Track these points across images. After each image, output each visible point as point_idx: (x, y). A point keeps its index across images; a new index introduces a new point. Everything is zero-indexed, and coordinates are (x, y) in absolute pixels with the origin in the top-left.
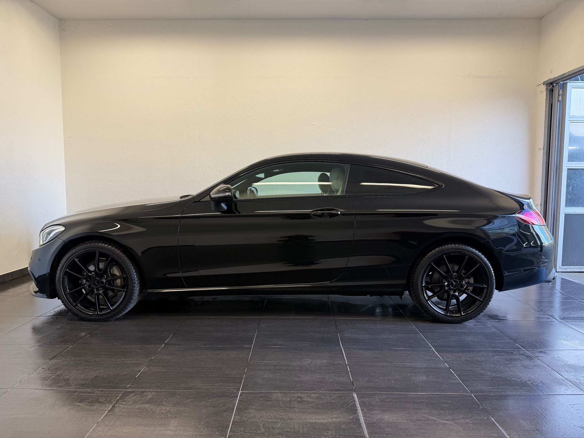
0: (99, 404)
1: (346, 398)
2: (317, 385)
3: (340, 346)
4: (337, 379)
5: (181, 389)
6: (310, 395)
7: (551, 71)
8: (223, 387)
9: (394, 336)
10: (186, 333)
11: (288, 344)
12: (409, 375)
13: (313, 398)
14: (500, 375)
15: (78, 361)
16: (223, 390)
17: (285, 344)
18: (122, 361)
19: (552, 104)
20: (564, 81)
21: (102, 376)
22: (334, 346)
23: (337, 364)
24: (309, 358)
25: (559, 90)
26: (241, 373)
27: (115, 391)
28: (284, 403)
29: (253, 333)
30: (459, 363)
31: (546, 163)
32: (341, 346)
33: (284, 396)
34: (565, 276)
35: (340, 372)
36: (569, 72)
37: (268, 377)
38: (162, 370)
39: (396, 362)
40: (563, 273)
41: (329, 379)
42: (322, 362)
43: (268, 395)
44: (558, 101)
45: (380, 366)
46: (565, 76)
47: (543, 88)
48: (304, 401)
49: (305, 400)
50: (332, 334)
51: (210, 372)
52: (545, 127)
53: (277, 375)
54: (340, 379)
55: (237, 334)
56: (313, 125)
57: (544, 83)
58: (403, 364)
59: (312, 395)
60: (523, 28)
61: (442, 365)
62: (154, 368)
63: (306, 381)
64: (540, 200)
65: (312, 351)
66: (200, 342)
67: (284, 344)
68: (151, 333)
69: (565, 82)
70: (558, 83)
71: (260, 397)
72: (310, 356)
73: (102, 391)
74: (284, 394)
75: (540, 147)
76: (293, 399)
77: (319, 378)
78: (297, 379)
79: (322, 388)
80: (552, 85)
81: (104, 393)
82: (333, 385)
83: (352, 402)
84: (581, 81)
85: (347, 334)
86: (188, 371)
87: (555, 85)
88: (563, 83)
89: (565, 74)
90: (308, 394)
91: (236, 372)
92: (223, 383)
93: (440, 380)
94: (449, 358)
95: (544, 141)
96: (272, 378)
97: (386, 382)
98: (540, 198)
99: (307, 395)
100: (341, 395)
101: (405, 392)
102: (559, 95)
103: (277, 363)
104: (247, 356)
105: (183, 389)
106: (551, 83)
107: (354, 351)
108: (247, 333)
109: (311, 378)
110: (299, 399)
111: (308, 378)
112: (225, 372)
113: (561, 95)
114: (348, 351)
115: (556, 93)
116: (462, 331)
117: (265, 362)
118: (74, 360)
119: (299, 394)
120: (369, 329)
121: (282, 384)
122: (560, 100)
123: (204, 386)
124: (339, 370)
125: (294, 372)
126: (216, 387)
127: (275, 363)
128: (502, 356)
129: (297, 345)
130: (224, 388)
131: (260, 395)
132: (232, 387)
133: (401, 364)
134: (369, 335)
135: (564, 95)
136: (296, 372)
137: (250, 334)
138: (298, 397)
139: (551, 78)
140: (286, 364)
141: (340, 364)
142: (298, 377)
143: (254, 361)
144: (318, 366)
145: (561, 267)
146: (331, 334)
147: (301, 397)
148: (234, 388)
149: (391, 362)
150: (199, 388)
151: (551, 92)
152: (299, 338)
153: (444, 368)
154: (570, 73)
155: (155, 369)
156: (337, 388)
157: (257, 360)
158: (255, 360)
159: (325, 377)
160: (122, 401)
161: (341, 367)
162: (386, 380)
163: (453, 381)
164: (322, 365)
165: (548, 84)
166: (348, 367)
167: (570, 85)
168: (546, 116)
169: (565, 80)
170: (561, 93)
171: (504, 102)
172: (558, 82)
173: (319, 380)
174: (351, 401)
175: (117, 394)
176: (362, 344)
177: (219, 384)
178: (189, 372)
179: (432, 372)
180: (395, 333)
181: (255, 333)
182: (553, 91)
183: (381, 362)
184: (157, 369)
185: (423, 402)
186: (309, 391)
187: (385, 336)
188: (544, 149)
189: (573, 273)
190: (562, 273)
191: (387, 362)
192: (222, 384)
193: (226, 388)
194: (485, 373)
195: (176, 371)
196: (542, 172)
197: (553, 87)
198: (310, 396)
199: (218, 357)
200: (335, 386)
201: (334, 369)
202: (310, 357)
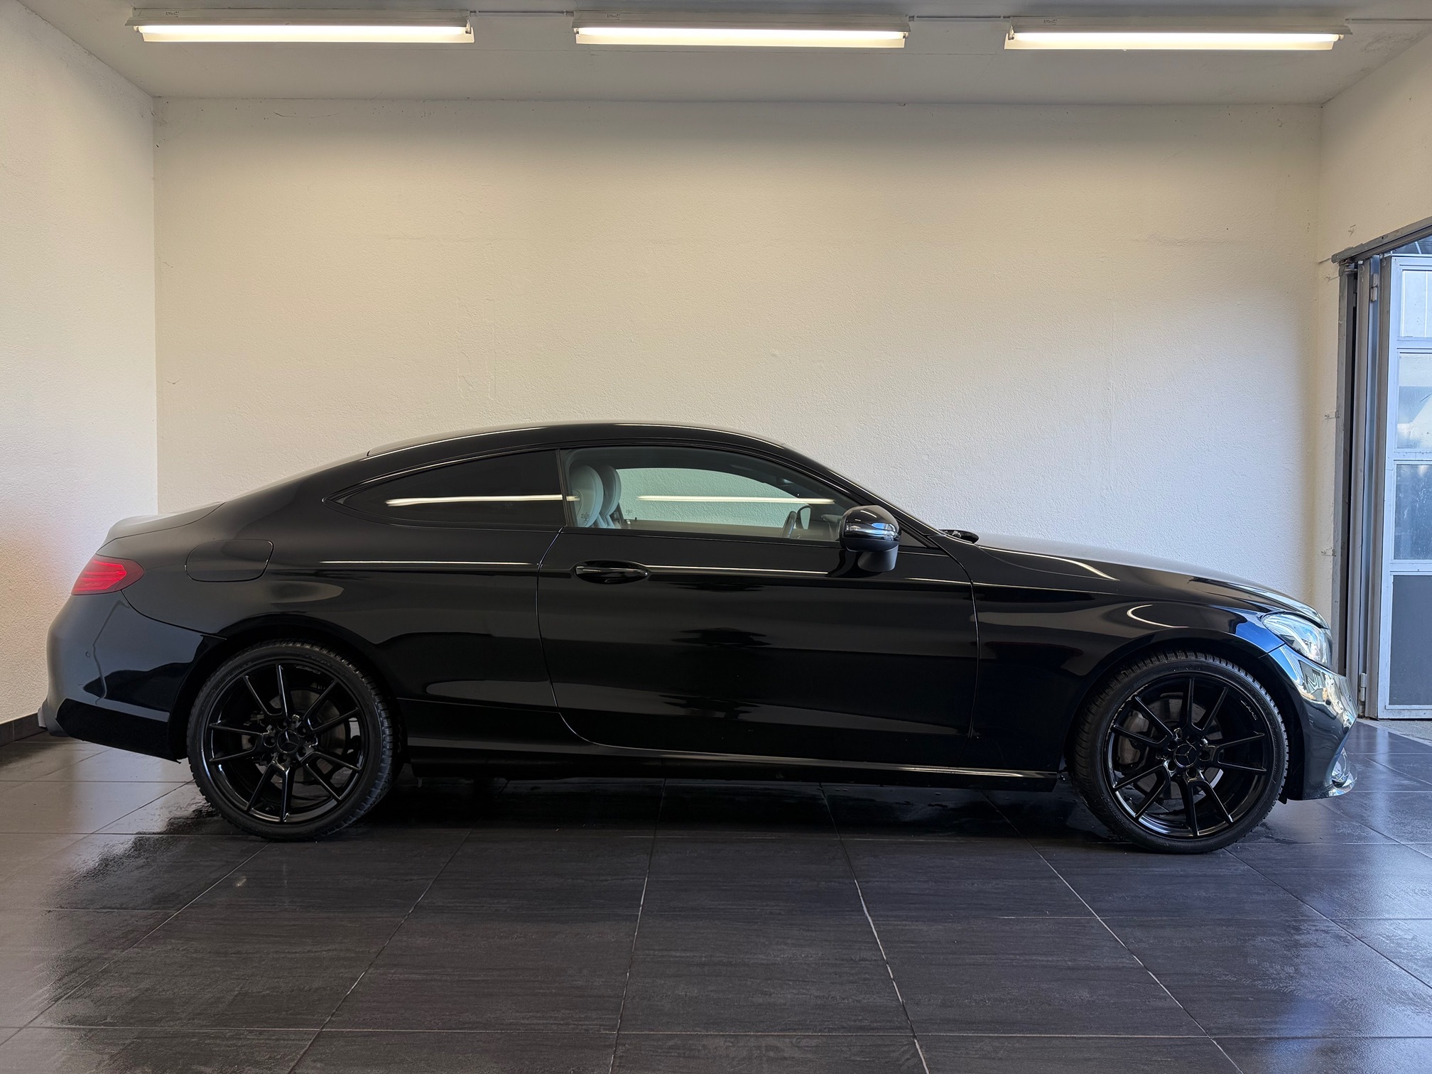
0: (254, 1068)
1: (892, 1048)
2: (814, 1014)
3: (863, 911)
4: (864, 998)
5: (466, 1026)
6: (799, 1042)
7: (1351, 229)
8: (573, 1022)
9: (997, 884)
10: (468, 878)
11: (729, 907)
12: (1044, 986)
13: (806, 1048)
14: (1275, 986)
15: (196, 951)
16: (573, 1029)
17: (723, 907)
18: (309, 951)
19: (1355, 309)
20: (1383, 253)
21: (260, 992)
22: (848, 911)
23: (860, 960)
24: (786, 944)
25: (1373, 275)
26: (617, 984)
27: (295, 1033)
28: (735, 1063)
29: (639, 879)
30: (1169, 955)
31: (1345, 450)
32: (866, 912)
33: (731, 1044)
34: (1399, 730)
35: (869, 980)
36: (1397, 231)
37: (686, 995)
38: (413, 976)
39: (1009, 954)
40: (1393, 722)
41: (844, 999)
42: (820, 955)
43: (691, 1042)
44: (1371, 301)
45: (970, 965)
46: (1386, 241)
47: (1333, 270)
48: (785, 1058)
49: (786, 1055)
50: (840, 880)
51: (535, 981)
52: (1340, 364)
53: (710, 988)
54: (871, 1000)
55: (597, 881)
56: (774, 355)
57: (1334, 259)
58: (1027, 957)
59: (804, 1042)
60: (1280, 126)
61: (1124, 960)
62: (393, 971)
63: (785, 1004)
64: (1332, 542)
65: (792, 924)
66: (505, 901)
67: (720, 907)
68: (378, 879)
69: (1386, 255)
70: (1368, 258)
71: (670, 1048)
72: (787, 938)
73: (261, 1033)
74: (732, 1040)
75: (1327, 413)
76: (756, 1053)
77: (817, 997)
78: (761, 1000)
79: (826, 1023)
80: (1353, 264)
81: (266, 1040)
82: (856, 1015)
83: (908, 1059)
84: (1422, 253)
85: (877, 879)
86: (479, 978)
87: (1361, 262)
88: (1381, 257)
89: (1387, 236)
90: (794, 1040)
91: (603, 980)
92: (570, 1010)
93: (1127, 1000)
94: (1141, 941)
95: (1337, 397)
96: (696, 997)
97: (989, 1006)
98: (1332, 536)
99: (791, 1042)
100: (879, 1043)
101: (1040, 1033)
102: (1373, 288)
103: (705, 957)
104: (628, 940)
105: (470, 1025)
106: (1353, 259)
107: (900, 925)
108: (623, 879)
109: (797, 996)
110: (771, 1054)
111: (789, 996)
112: (576, 981)
113: (1377, 287)
114: (883, 925)
115: (1364, 281)
116: (1165, 870)
117: (673, 953)
118: (183, 950)
119: (771, 1038)
120: (932, 867)
121: (722, 1012)
122: (1376, 299)
123: (523, 1018)
124: (867, 976)
125: (753, 982)
126: (554, 1022)
127: (701, 957)
128: (1274, 935)
129: (754, 909)
130: (576, 1023)
131: (671, 1043)
132: (595, 1022)
133: (1022, 958)
134: (934, 884)
135: (1385, 288)
136: (758, 981)
137: (631, 880)
138: (769, 1048)
139: (1351, 246)
140: (730, 960)
141: (867, 960)
142: (765, 993)
143: (647, 952)
144: (813, 966)
145: (1389, 707)
146: (835, 880)
147: (776, 1049)
148: (601, 1023)
149: (995, 954)
150: (511, 1024)
151: (1352, 280)
152: (757, 891)
153: (1132, 968)
154: (1399, 235)
155: (394, 973)
156: (866, 1023)
157: (653, 950)
158: (649, 950)
159: (833, 994)
160: (314, 1061)
161: (872, 967)
162: (989, 1000)
163: (1160, 1004)
164: (821, 962)
165: (1345, 260)
166: (889, 968)
167: (1398, 262)
168: (1341, 338)
169: (1386, 252)
170: (1376, 281)
171: (1239, 303)
172: (1369, 254)
173: (819, 1002)
174: (906, 1058)
175: (299, 1040)
176: (917, 906)
177: (563, 1014)
178: (483, 981)
179: (1104, 980)
180: (997, 879)
181: (642, 877)
182: (1356, 278)
183: (970, 954)
184: (401, 974)
185: (1090, 1059)
186: (795, 1030)
187: (973, 884)
188: (1337, 417)
189: (1419, 722)
190: (1390, 722)
191: (986, 954)
192: (569, 1014)
193: (582, 1025)
194: (1237, 981)
195: (449, 978)
196: (1336, 472)
197: (1356, 267)
198: (798, 1045)
199: (554, 940)
200: (860, 1018)
201: (853, 971)
202: (789, 941)
